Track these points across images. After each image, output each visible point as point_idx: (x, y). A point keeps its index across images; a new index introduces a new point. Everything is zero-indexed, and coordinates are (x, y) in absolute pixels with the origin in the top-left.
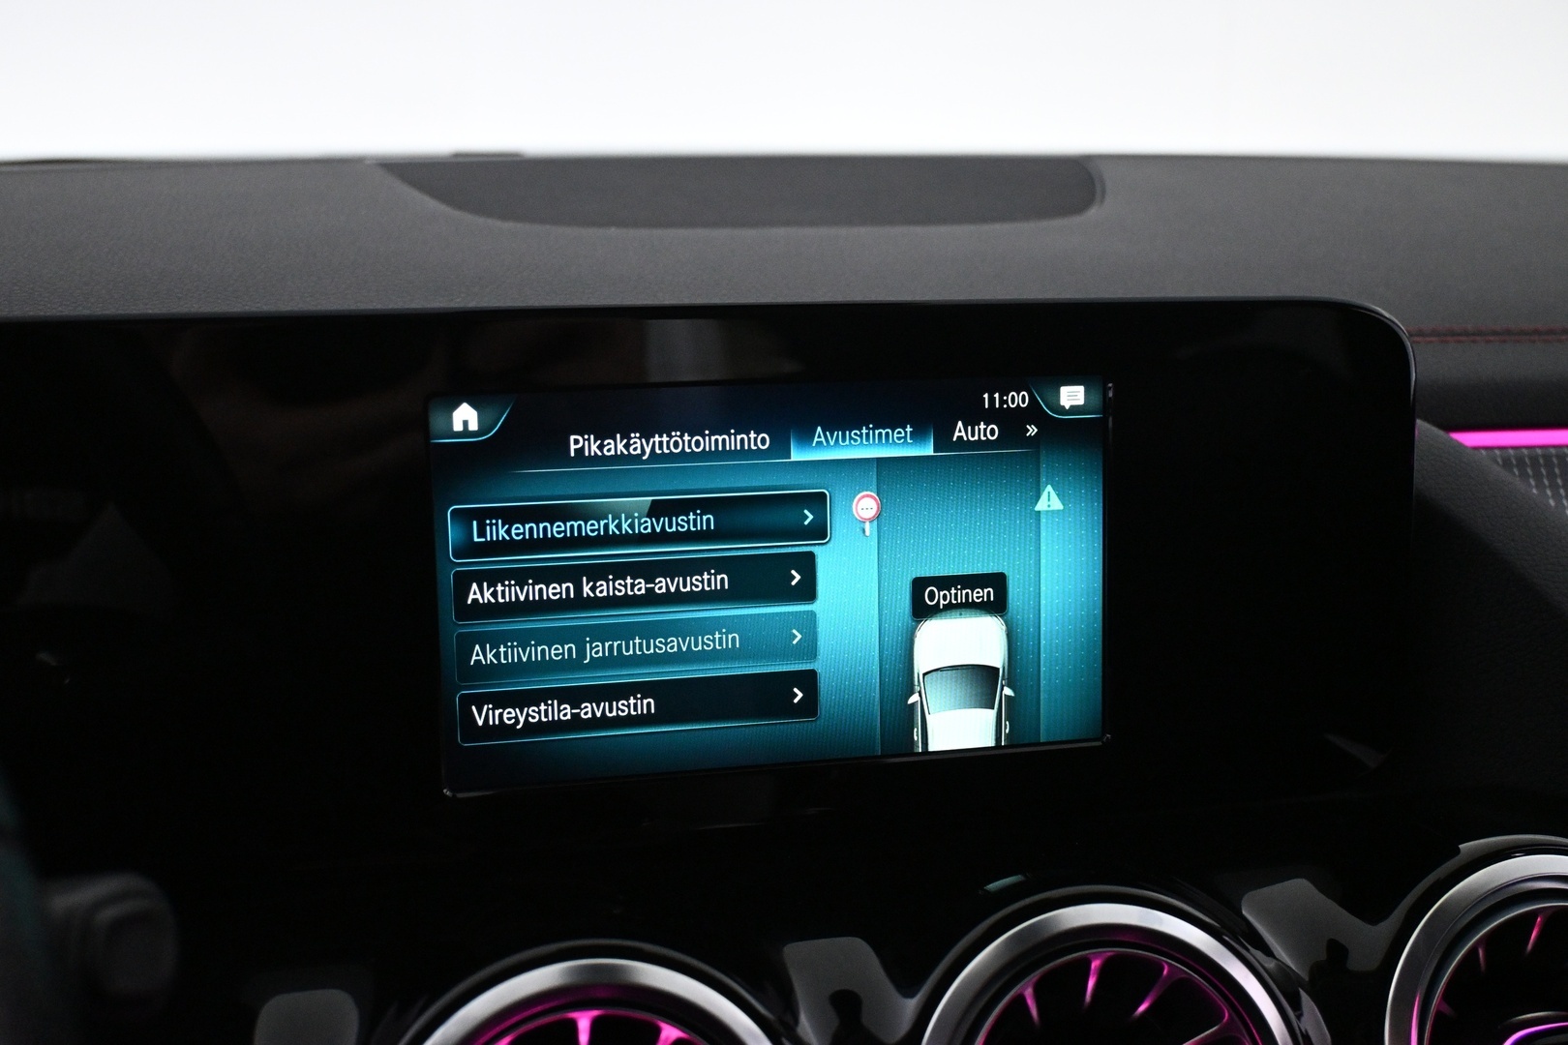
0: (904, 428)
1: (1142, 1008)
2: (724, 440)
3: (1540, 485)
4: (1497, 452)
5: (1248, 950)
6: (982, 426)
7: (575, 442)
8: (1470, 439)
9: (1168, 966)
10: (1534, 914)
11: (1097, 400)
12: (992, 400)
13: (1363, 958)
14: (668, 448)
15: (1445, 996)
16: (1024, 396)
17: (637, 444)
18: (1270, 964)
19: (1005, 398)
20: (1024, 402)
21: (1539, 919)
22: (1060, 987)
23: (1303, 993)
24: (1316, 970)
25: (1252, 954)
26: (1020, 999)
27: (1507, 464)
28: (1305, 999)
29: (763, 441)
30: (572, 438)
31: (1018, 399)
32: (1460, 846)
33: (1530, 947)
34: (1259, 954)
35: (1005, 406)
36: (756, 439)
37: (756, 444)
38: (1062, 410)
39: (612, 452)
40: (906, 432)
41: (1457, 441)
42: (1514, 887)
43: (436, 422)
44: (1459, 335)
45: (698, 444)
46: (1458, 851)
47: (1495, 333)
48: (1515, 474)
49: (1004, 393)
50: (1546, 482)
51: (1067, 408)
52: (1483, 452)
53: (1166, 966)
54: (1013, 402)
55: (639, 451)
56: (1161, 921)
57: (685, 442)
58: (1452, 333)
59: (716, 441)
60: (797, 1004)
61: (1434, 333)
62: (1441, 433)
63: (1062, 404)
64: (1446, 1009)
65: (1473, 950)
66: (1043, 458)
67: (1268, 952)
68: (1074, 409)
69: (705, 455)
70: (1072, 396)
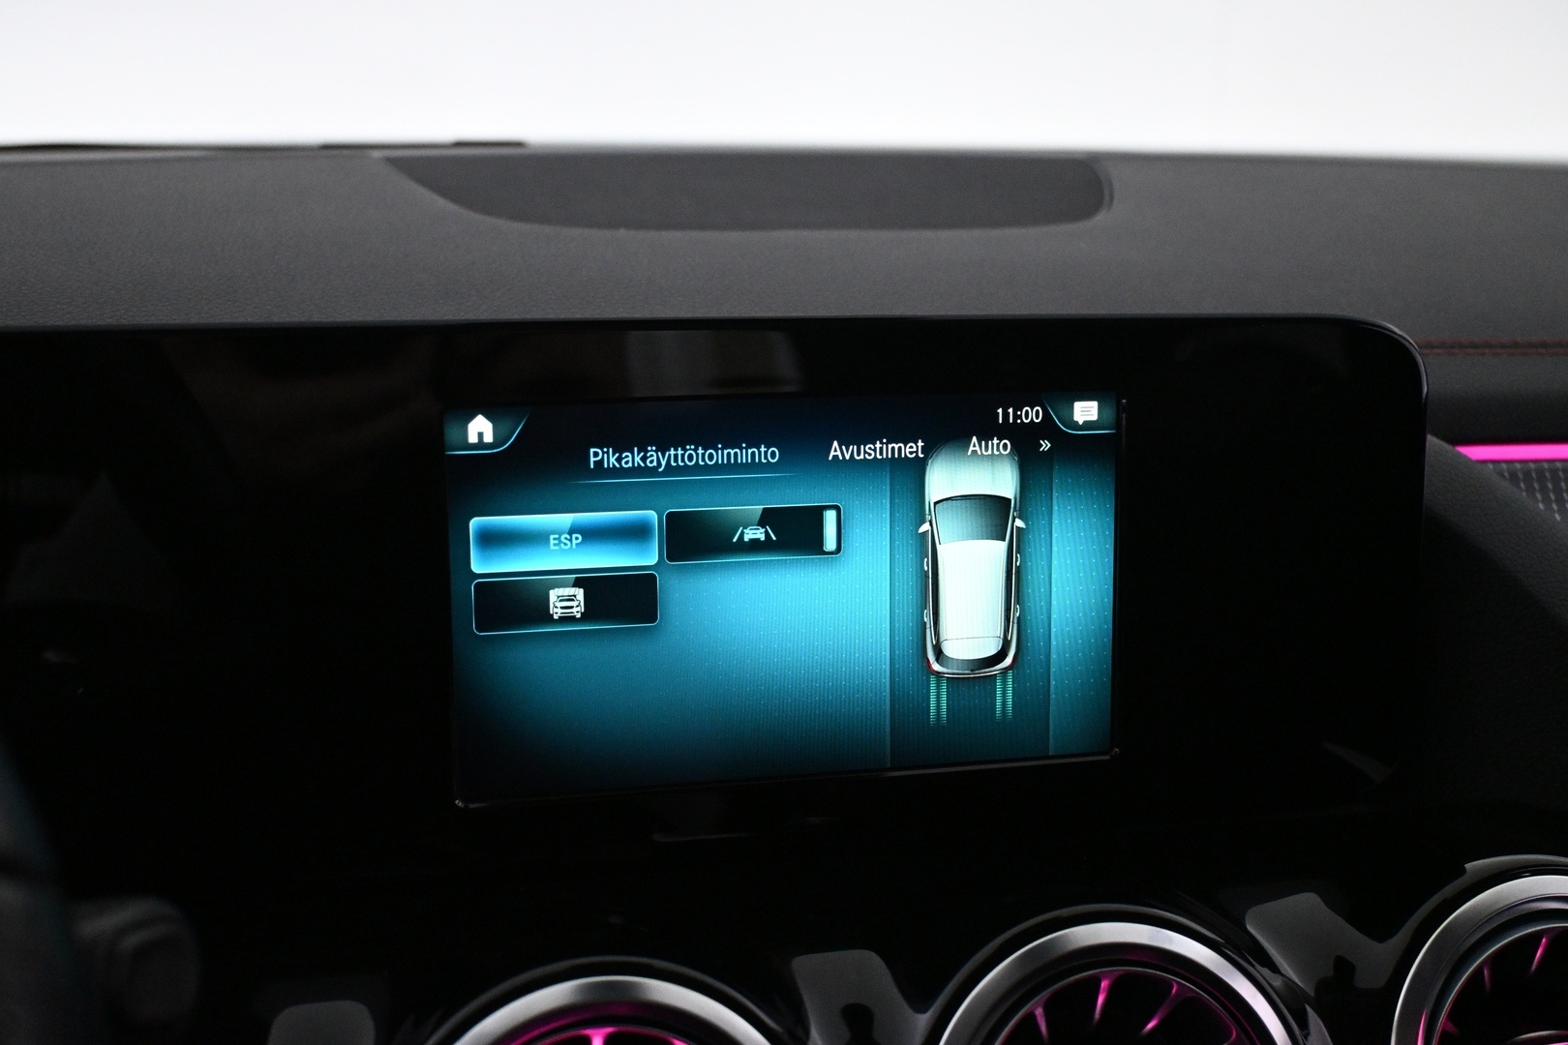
0: (916, 443)
1: (1150, 1026)
2: (736, 454)
3: (1546, 500)
4: (1504, 466)
5: (1253, 966)
6: (996, 441)
7: (595, 454)
8: (1476, 452)
9: (1177, 983)
10: (1538, 935)
11: (1110, 414)
12: (1006, 415)
13: (1369, 978)
14: (683, 460)
15: (1451, 1016)
16: (1037, 411)
17: (653, 457)
18: (1277, 982)
19: (1019, 413)
20: (1037, 417)
21: (1544, 940)
22: (1070, 1005)
23: (1309, 1009)
24: (1322, 986)
25: (1258, 971)
26: (1030, 1017)
27: (1513, 477)
28: (1313, 1017)
29: (773, 455)
30: (592, 450)
31: (1032, 415)
32: (1468, 866)
33: (1534, 967)
34: (1266, 971)
35: (1019, 421)
36: (766, 453)
37: (766, 458)
38: (1075, 426)
39: (630, 465)
40: (917, 447)
41: (1465, 455)
42: (1520, 907)
43: (451, 434)
44: (1467, 347)
45: (711, 457)
46: (1464, 871)
47: (1503, 346)
48: (1520, 488)
49: (1018, 408)
50: (1552, 496)
51: (1081, 423)
52: (1491, 466)
53: (1175, 985)
54: (1027, 417)
55: (655, 464)
56: (1171, 940)
57: (698, 455)
58: (1461, 346)
59: (729, 454)
60: (809, 1023)
61: (1443, 345)
62: (1449, 447)
63: (1075, 419)
64: (1451, 1028)
65: (1479, 970)
66: (1055, 474)
67: (1274, 968)
68: (1088, 425)
69: (718, 468)
70: (1086, 411)
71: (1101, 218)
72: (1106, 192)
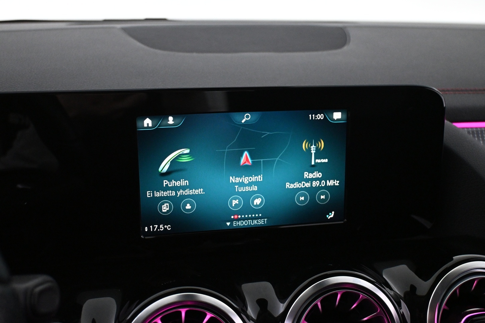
1: (354, 306)
5: (385, 288)
8: (459, 125)
9: (362, 295)
10: (474, 280)
11: (345, 117)
12: (312, 117)
13: (421, 291)
15: (446, 304)
16: (322, 116)
18: (392, 293)
19: (316, 116)
20: (322, 117)
21: (476, 281)
22: (328, 301)
23: (402, 301)
24: (406, 294)
25: (386, 290)
26: (316, 305)
28: (403, 303)
32: (454, 257)
33: (473, 288)
34: (388, 290)
35: (316, 119)
38: (334, 120)
41: (455, 126)
42: (470, 271)
43: (139, 124)
46: (452, 259)
49: (316, 114)
51: (336, 119)
53: (361, 295)
54: (319, 117)
56: (360, 282)
60: (247, 305)
62: (450, 123)
63: (334, 118)
64: (446, 308)
65: (455, 290)
67: (391, 289)
68: (338, 120)
70: (337, 115)
71: (345, 48)
72: (348, 39)
